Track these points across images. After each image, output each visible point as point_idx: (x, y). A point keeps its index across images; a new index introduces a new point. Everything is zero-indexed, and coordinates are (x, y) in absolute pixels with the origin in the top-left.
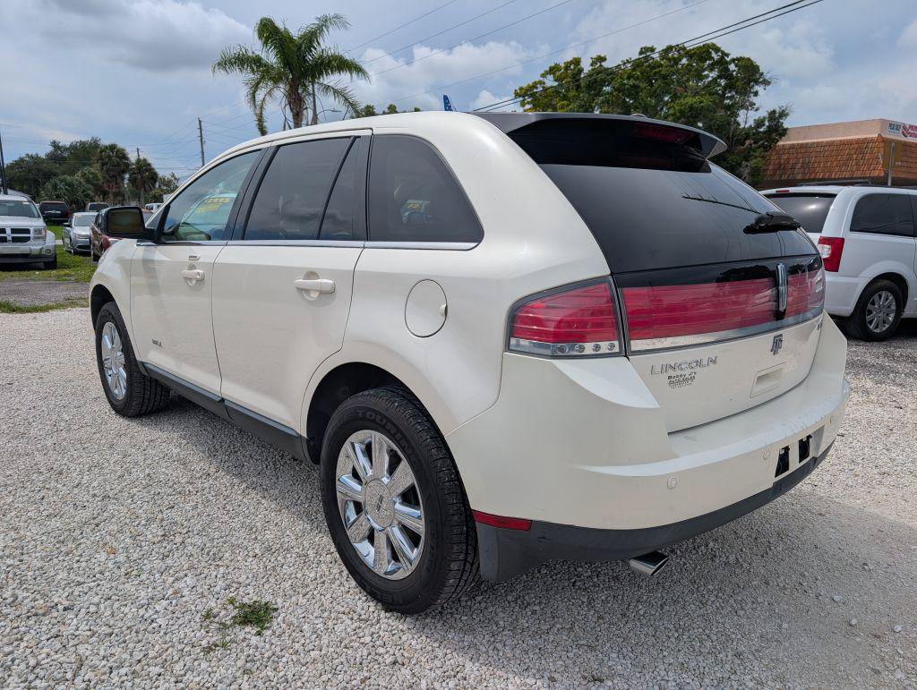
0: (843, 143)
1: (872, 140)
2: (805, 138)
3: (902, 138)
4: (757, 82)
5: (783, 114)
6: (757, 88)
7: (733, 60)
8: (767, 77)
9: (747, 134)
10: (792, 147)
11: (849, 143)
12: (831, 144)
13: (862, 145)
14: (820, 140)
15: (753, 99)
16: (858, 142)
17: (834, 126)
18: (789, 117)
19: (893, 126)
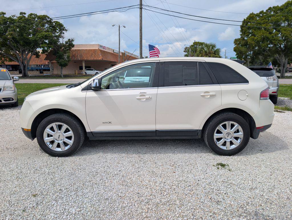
0: (90, 50)
1: (96, 50)
2: (78, 48)
3: (103, 50)
4: (63, 30)
5: (72, 40)
6: (63, 32)
7: (54, 22)
8: (66, 28)
9: (62, 45)
10: (76, 50)
11: (91, 50)
12: (86, 50)
13: (95, 51)
14: (83, 49)
15: (63, 35)
16: (93, 50)
17: (86, 45)
18: (74, 41)
19: (101, 46)
